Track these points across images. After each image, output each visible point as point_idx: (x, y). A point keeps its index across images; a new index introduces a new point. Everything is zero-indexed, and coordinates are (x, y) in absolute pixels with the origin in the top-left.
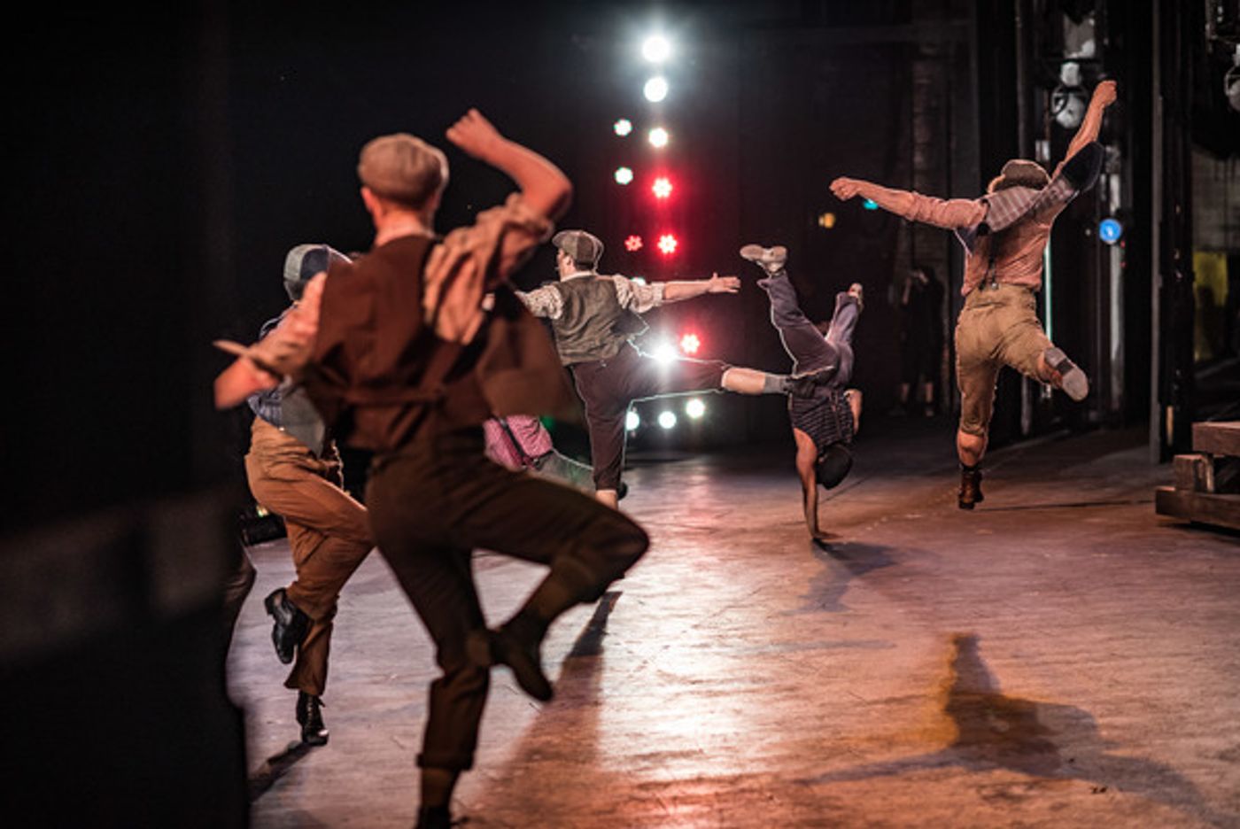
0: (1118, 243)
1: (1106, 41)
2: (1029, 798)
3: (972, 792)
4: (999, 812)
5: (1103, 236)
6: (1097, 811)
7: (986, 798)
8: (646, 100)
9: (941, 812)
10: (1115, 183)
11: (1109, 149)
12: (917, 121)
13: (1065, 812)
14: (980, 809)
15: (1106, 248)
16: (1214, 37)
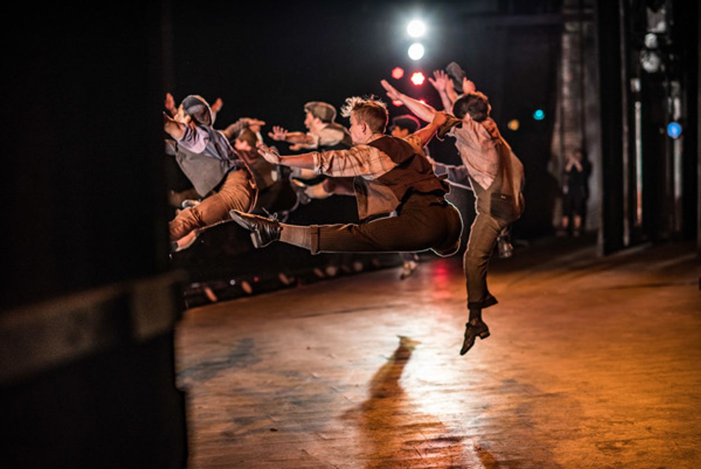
0: (679, 137)
1: (672, 23)
2: (625, 449)
3: (593, 446)
4: (608, 456)
5: (670, 134)
6: (664, 456)
7: (600, 449)
9: (575, 457)
10: (677, 103)
12: (564, 68)
13: (645, 457)
14: (598, 455)
15: (672, 140)
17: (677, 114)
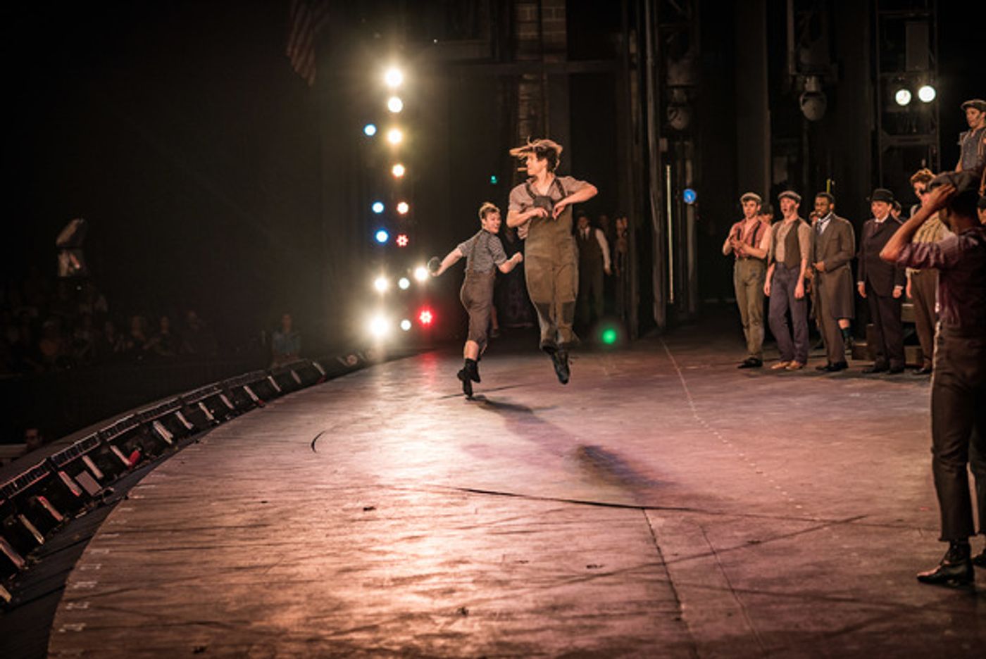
0: (693, 205)
5: (686, 200)
8: (389, 111)
10: (689, 165)
11: (686, 143)
12: (522, 124)
16: (794, 73)
17: (689, 181)
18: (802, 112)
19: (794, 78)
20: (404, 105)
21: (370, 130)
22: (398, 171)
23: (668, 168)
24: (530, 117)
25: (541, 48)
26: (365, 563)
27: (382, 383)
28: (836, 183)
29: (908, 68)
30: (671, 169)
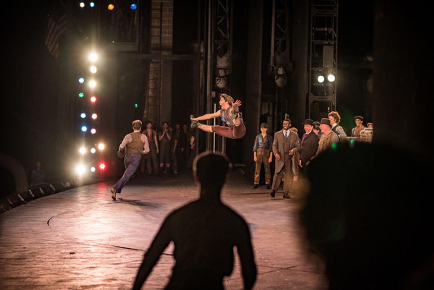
8: (90, 72)
12: (150, 81)
18: (276, 83)
19: (273, 67)
20: (97, 70)
21: (81, 80)
22: (93, 99)
23: (215, 105)
24: (154, 78)
25: (161, 48)
26: (69, 279)
27: (81, 196)
28: (289, 116)
29: (323, 66)
30: (216, 105)
